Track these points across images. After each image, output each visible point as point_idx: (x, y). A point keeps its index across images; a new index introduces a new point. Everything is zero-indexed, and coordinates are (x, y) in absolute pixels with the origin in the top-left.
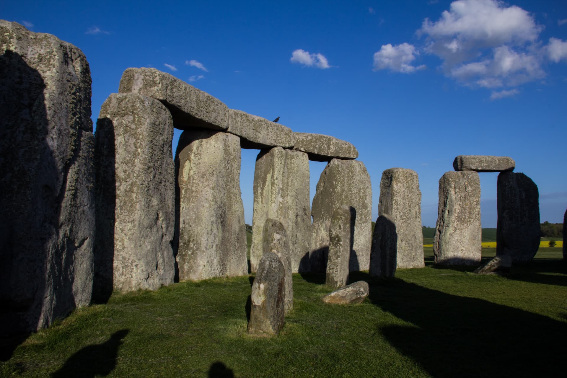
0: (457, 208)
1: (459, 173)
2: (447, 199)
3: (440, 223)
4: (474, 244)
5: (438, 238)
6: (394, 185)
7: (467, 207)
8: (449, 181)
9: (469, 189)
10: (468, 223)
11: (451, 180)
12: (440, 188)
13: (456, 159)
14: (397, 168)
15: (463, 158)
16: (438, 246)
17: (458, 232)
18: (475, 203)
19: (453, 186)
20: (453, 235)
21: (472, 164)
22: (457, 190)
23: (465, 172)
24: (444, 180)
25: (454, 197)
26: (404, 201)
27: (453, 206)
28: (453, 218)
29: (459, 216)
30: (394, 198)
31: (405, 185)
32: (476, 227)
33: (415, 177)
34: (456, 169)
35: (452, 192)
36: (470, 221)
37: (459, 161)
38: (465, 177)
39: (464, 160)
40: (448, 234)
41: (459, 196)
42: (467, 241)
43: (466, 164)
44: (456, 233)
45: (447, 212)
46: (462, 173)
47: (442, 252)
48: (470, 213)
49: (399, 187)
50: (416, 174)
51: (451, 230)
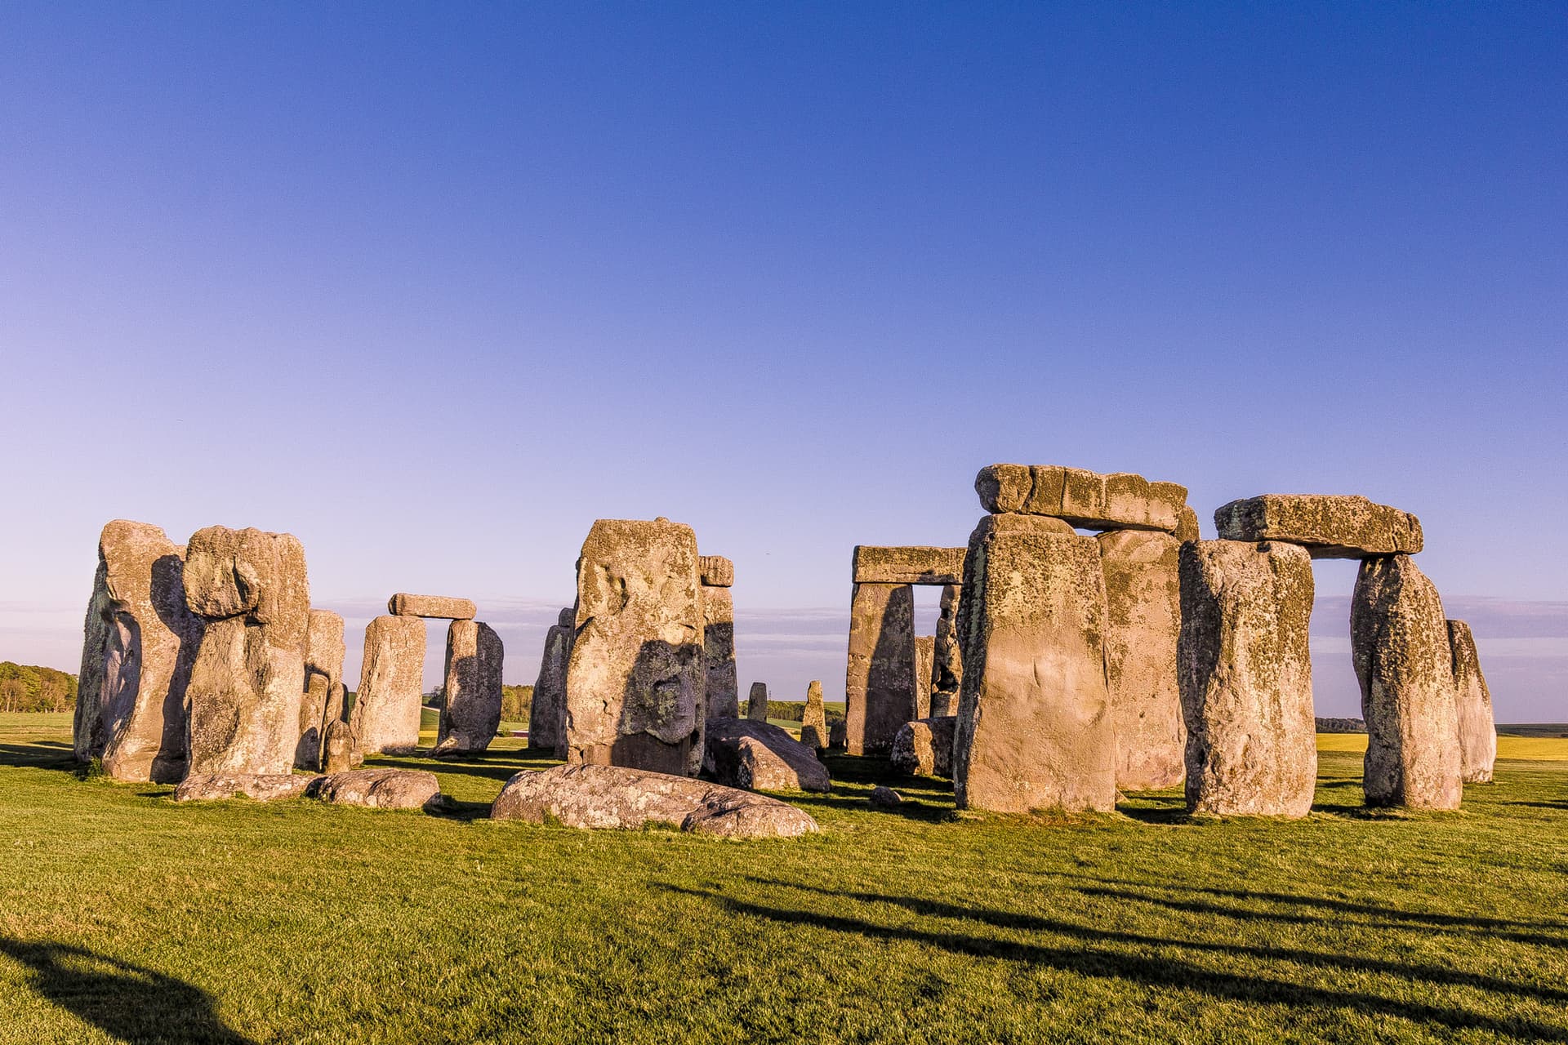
0: (392, 670)
1: (398, 618)
2: (378, 656)
3: (364, 690)
4: (410, 723)
5: (359, 712)
6: (312, 635)
7: (406, 669)
8: (383, 631)
9: (411, 644)
10: (406, 692)
11: (385, 628)
12: (367, 637)
13: (395, 596)
14: (316, 610)
15: (406, 596)
16: (357, 725)
17: (390, 705)
18: (417, 664)
19: (389, 637)
20: (383, 708)
21: (418, 607)
22: (393, 644)
23: (407, 618)
24: (376, 626)
25: (388, 654)
26: (323, 658)
27: (386, 667)
28: (385, 684)
29: (393, 682)
30: (310, 654)
31: (326, 636)
32: (415, 698)
33: (339, 624)
34: (394, 612)
35: (386, 646)
36: (408, 689)
37: (398, 601)
38: (407, 626)
39: (407, 601)
40: (375, 708)
41: (397, 652)
42: (401, 718)
43: (410, 607)
44: (388, 705)
45: (375, 675)
46: (401, 619)
47: (365, 732)
48: (409, 677)
49: (318, 637)
50: (341, 620)
51: (379, 702)
